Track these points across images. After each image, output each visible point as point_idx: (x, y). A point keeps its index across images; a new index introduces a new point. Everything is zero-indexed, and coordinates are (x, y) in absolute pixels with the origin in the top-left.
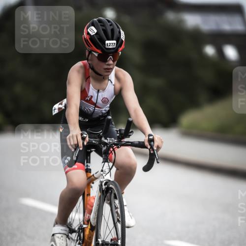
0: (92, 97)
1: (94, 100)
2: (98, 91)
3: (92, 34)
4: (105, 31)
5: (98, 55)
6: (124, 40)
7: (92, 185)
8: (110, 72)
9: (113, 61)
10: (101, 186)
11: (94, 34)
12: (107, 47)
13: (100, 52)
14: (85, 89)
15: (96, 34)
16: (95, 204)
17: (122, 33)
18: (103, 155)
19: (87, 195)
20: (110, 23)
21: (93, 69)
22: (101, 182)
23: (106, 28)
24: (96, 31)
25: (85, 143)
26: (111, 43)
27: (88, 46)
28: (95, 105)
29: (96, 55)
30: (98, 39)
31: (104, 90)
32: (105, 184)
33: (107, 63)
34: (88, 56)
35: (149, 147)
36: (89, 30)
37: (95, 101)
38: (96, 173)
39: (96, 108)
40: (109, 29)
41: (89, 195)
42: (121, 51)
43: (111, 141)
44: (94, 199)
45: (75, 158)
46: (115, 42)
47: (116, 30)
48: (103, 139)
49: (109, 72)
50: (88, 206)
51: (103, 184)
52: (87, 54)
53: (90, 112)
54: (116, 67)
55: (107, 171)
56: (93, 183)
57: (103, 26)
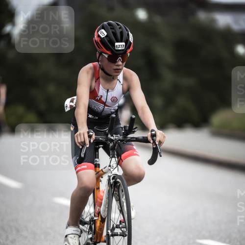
0: (101, 96)
1: (103, 99)
2: (108, 91)
3: (102, 37)
4: (115, 34)
5: (108, 56)
6: (132, 42)
7: (101, 179)
8: (120, 72)
9: (122, 62)
10: (109, 180)
11: (104, 36)
12: (116, 49)
13: (110, 54)
14: (95, 89)
15: (107, 36)
16: (104, 198)
17: (131, 35)
18: (111, 151)
19: (97, 188)
20: (119, 26)
21: (103, 69)
22: (109, 177)
23: (115, 31)
24: (106, 34)
25: (92, 141)
26: (120, 45)
27: (99, 47)
28: (104, 104)
29: (106, 56)
30: (108, 41)
31: (113, 89)
32: (113, 179)
33: (116, 64)
34: (99, 57)
35: (152, 142)
36: (99, 33)
37: (105, 101)
38: (104, 168)
39: (105, 107)
40: (118, 32)
41: (98, 188)
42: (130, 53)
43: (117, 138)
44: (104, 192)
45: (83, 155)
46: (124, 44)
47: (125, 32)
48: (109, 136)
49: (118, 72)
50: (99, 200)
51: (111, 178)
52: (98, 55)
53: (99, 111)
54: (124, 68)
55: (115, 166)
56: (102, 177)
57: (113, 29)
